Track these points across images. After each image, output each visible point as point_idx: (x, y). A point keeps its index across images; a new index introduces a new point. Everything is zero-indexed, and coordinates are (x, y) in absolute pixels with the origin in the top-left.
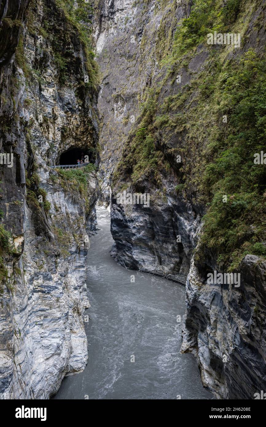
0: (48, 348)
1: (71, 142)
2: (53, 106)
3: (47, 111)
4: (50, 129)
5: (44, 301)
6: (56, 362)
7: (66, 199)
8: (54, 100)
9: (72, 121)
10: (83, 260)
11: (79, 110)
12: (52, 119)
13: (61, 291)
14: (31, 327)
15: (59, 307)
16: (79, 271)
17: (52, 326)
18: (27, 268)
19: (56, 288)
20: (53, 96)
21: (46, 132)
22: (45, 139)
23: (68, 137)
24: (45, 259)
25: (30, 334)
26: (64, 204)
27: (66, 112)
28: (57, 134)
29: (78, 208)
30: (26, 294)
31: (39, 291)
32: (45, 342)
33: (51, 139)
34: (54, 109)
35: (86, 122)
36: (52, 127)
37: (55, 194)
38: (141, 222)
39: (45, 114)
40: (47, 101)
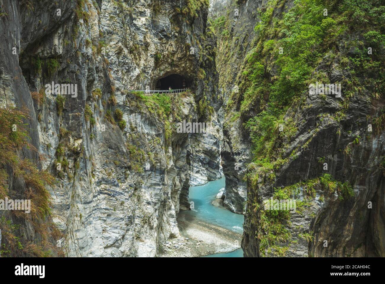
0: (108, 239)
1: (166, 68)
2: (145, 34)
3: (138, 39)
4: (141, 56)
5: (109, 202)
6: (113, 252)
7: (143, 120)
8: (146, 28)
9: (167, 47)
10: (158, 179)
11: (176, 37)
12: (144, 46)
13: (127, 198)
14: (94, 220)
15: (123, 210)
16: (155, 188)
17: (114, 224)
18: (95, 172)
19: (122, 194)
20: (145, 25)
21: (136, 59)
22: (135, 65)
23: (163, 63)
24: (114, 169)
25: (93, 225)
26: (140, 124)
27: (160, 39)
28: (150, 60)
29: (155, 129)
30: (91, 192)
31: (105, 193)
32: (106, 235)
33: (143, 65)
34: (146, 37)
35: (184, 48)
36: (144, 54)
37: (132, 115)
38: (247, 155)
39: (137, 41)
40: (138, 29)
